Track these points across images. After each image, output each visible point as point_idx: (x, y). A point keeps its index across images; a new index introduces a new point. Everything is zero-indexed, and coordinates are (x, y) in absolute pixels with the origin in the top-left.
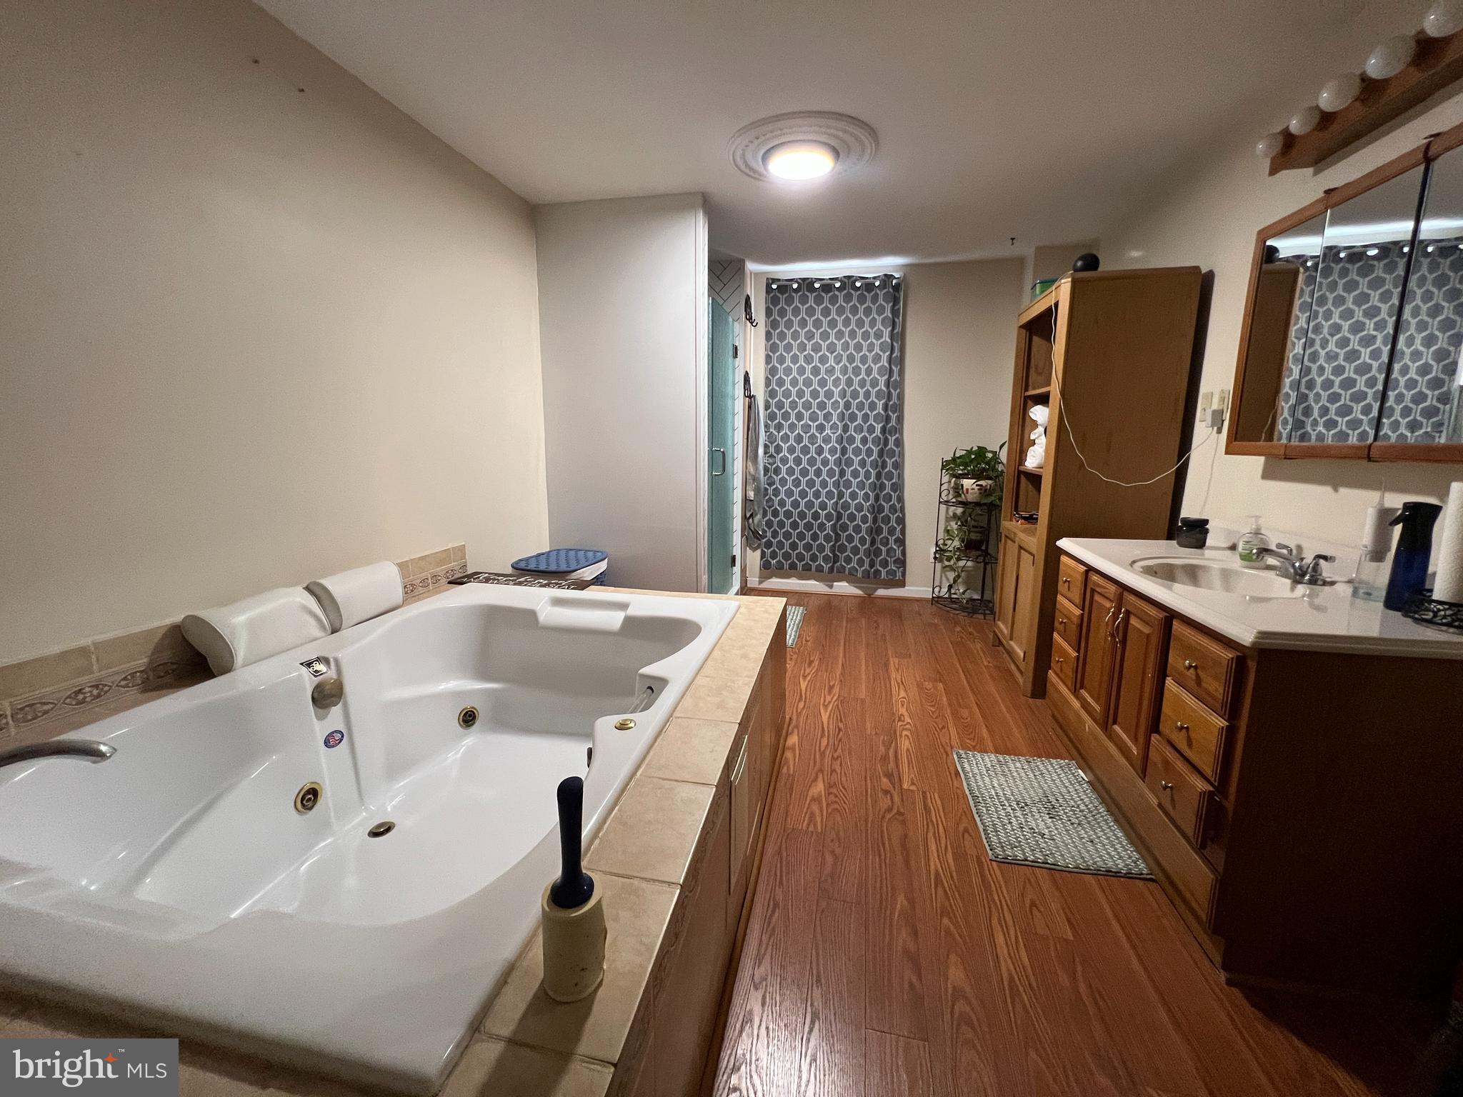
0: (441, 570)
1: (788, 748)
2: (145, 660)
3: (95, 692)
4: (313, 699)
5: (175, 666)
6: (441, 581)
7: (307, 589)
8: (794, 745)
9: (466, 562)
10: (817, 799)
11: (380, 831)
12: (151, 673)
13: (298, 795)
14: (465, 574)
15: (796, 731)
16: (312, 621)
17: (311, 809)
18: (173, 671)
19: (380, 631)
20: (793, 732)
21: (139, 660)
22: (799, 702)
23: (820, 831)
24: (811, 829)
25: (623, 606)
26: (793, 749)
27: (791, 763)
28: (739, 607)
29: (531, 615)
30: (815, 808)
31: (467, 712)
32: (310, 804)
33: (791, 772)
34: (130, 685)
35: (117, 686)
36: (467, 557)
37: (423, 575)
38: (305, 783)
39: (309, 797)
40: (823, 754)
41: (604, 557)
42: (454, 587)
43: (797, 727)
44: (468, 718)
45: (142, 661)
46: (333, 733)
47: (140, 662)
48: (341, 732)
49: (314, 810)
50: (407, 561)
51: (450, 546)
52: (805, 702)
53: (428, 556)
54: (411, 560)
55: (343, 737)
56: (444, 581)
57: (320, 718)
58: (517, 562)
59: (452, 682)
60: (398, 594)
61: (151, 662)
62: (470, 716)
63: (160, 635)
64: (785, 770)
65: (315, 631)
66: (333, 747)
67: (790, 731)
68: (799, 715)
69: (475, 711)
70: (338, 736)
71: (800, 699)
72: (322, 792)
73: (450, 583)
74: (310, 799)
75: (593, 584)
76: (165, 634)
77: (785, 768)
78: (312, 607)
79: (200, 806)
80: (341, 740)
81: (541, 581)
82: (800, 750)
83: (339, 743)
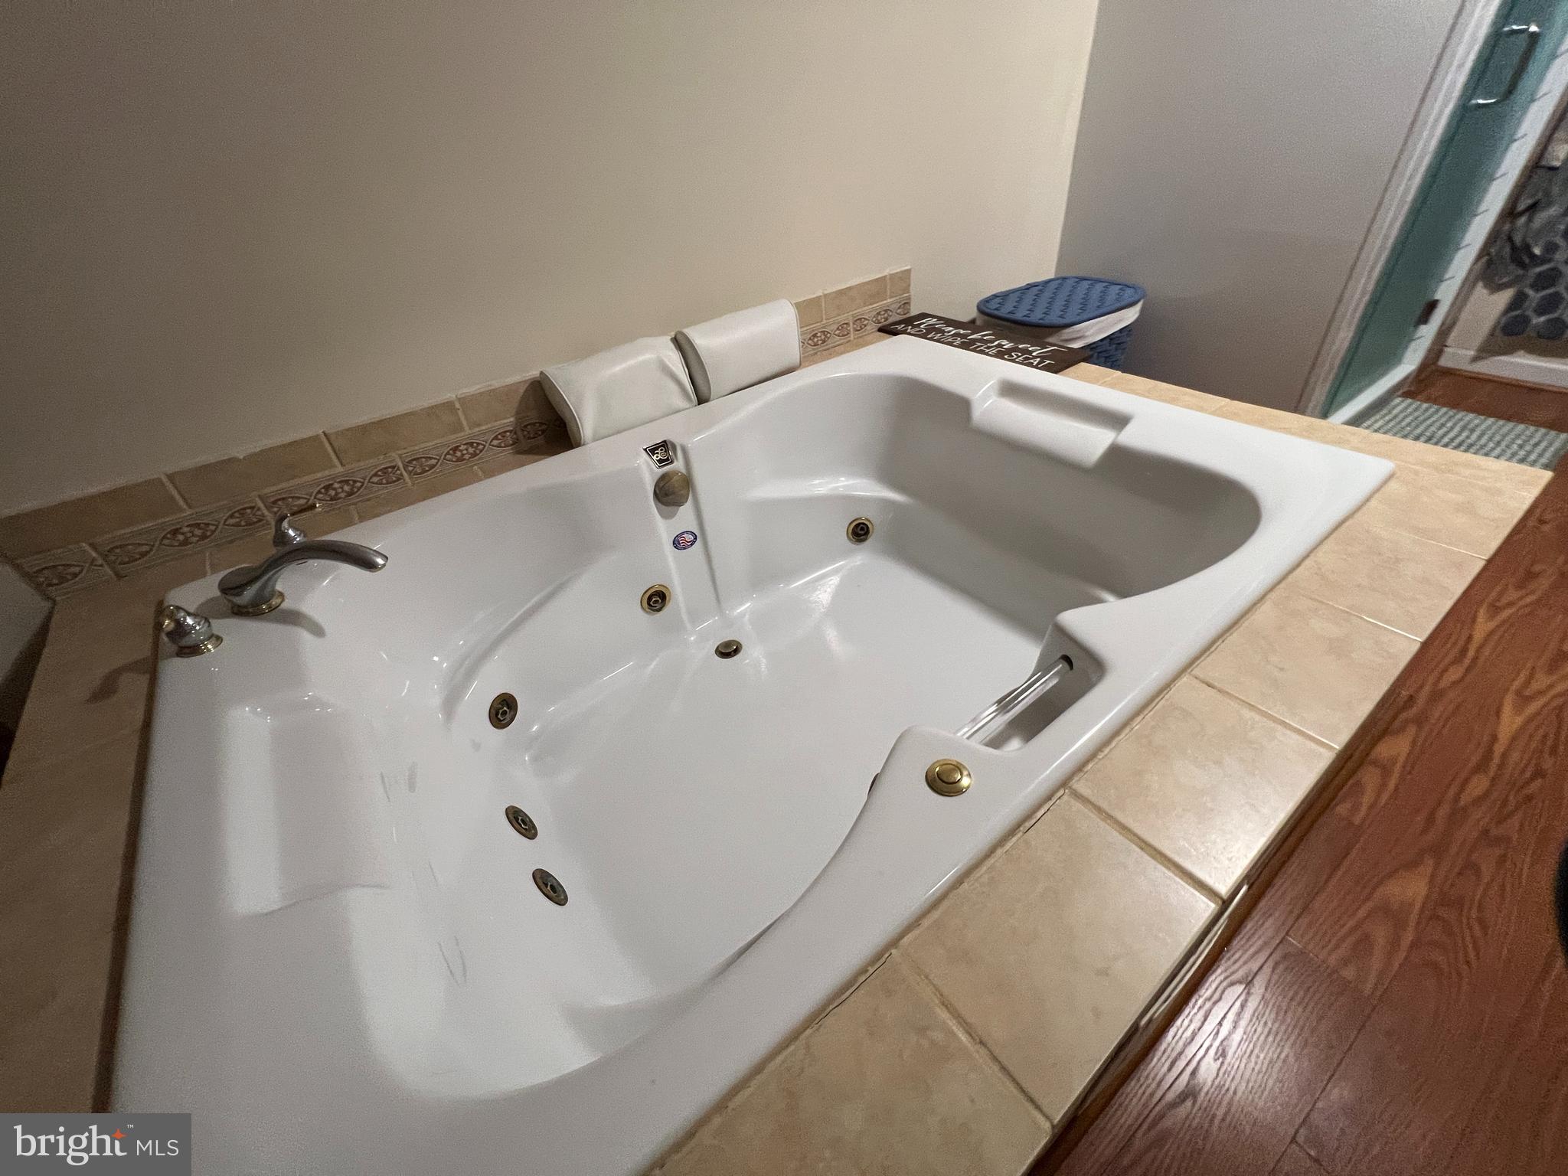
0: (868, 310)
1: (1375, 763)
2: (512, 419)
3: (471, 450)
4: (655, 493)
5: (544, 427)
6: (868, 328)
7: (675, 341)
8: (1393, 761)
9: (909, 298)
10: (1395, 916)
11: (729, 650)
12: (520, 433)
13: (645, 593)
14: (905, 317)
15: (1412, 730)
16: (673, 387)
17: (659, 610)
18: (543, 432)
19: (751, 408)
20: (1402, 729)
21: (504, 419)
22: (1453, 663)
23: (1367, 992)
24: (1349, 973)
25: (1118, 420)
26: (1386, 771)
27: (1366, 800)
28: (1391, 477)
29: (961, 405)
30: (1381, 935)
31: (859, 524)
32: (658, 606)
33: (1357, 820)
34: (503, 445)
35: (490, 445)
36: (911, 291)
37: (842, 318)
38: (653, 581)
39: (656, 599)
40: (1458, 815)
41: (1136, 297)
42: (884, 339)
43: (1420, 721)
44: (860, 532)
45: (508, 421)
46: (683, 533)
47: (505, 421)
48: (693, 533)
49: (661, 613)
50: (819, 297)
51: (886, 272)
52: (1468, 670)
53: (850, 288)
54: (825, 295)
55: (696, 539)
56: (872, 327)
57: (666, 516)
58: (987, 301)
59: (843, 479)
60: (793, 351)
61: (519, 421)
62: (862, 529)
63: (522, 391)
64: (1342, 809)
65: (679, 402)
66: (684, 548)
67: (1397, 724)
68: (1437, 696)
69: (870, 526)
70: (690, 537)
71: (1458, 660)
72: (670, 596)
73: (880, 330)
74: (656, 602)
75: (1087, 360)
76: (526, 391)
77: (1348, 805)
78: (674, 369)
79: (543, 594)
80: (693, 543)
81: (1004, 342)
82: (1402, 778)
83: (692, 545)
